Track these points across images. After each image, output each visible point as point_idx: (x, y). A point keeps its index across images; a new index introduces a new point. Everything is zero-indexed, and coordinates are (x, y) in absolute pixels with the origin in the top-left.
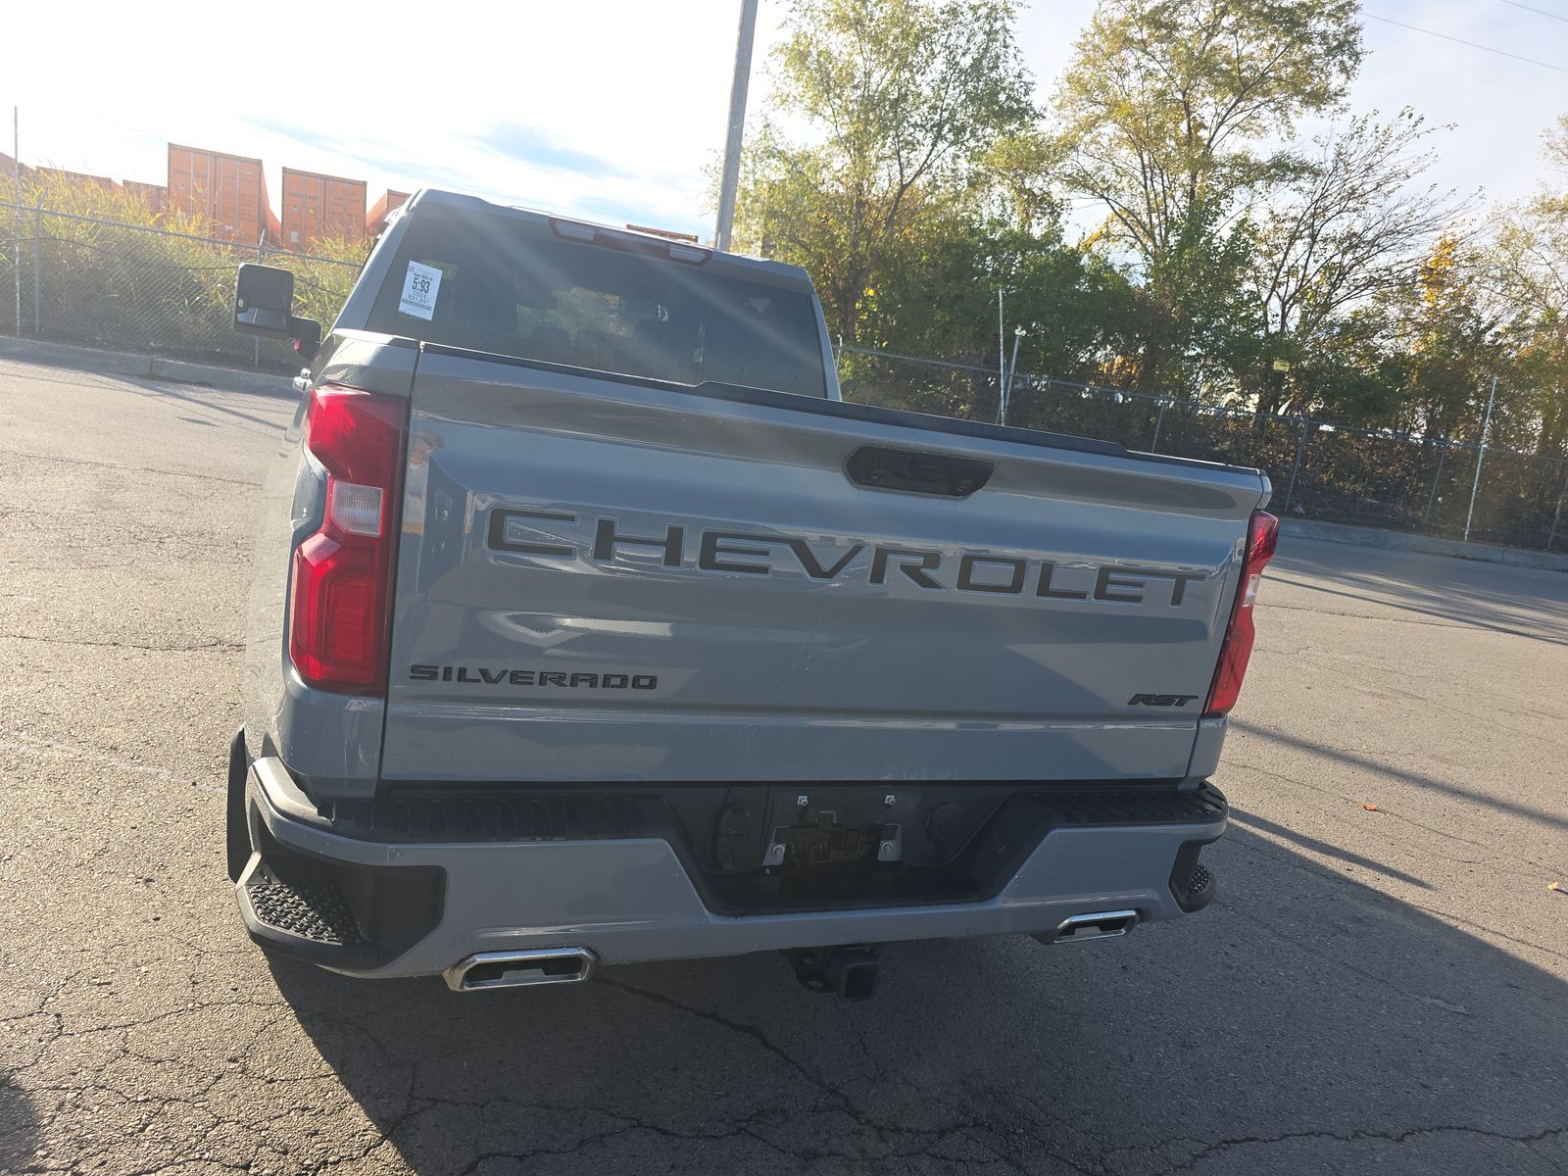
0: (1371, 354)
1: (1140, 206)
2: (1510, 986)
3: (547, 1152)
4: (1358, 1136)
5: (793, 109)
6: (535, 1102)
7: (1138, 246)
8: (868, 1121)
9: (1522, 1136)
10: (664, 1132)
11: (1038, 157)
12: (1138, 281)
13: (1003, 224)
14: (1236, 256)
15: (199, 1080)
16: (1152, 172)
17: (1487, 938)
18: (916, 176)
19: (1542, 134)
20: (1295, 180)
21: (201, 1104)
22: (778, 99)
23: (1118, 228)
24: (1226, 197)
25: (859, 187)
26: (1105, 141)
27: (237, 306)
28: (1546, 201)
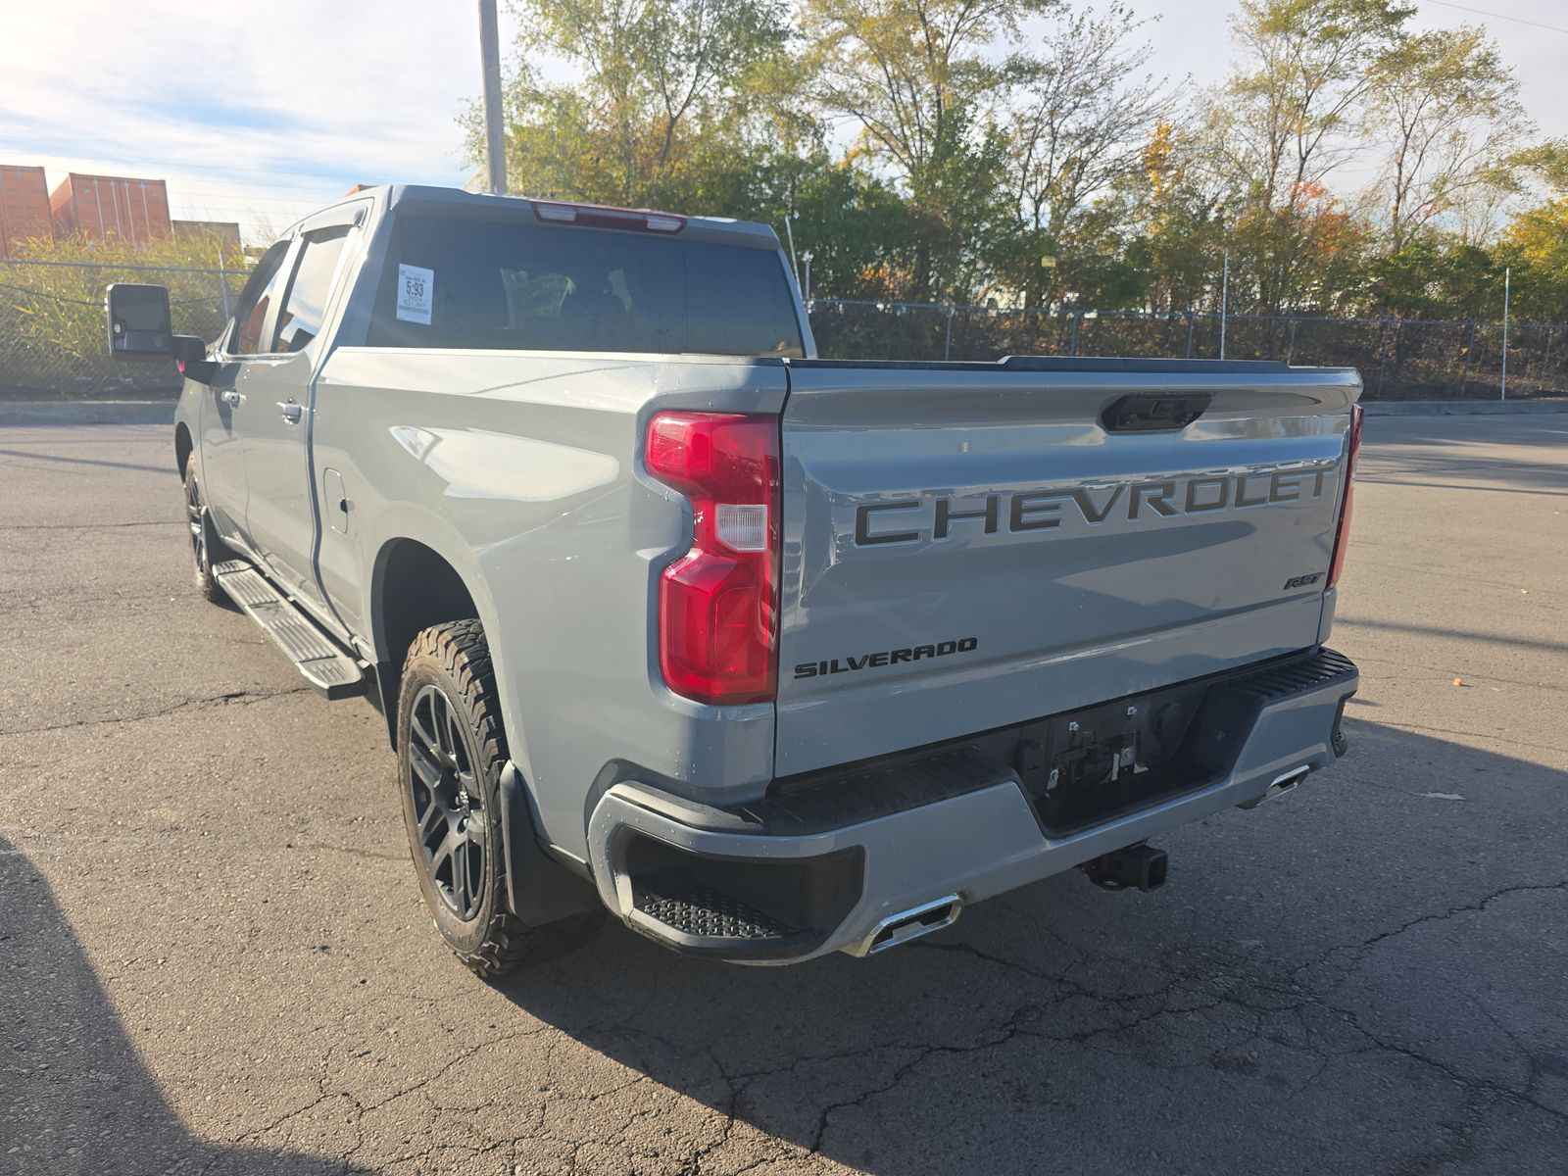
0: (1115, 240)
1: (892, 119)
2: (1478, 770)
3: (875, 1092)
4: (1453, 913)
5: (545, 47)
6: (832, 1054)
7: (896, 159)
8: (1105, 998)
9: (1557, 883)
10: (954, 1050)
11: (790, 78)
12: (906, 193)
13: (769, 149)
14: (991, 161)
15: (528, 1115)
16: (898, 84)
17: (1440, 736)
18: (684, 107)
19: (1228, 19)
20: (1031, 81)
21: (548, 1135)
22: (528, 40)
23: (874, 143)
24: (971, 103)
25: (626, 125)
26: (846, 57)
27: (114, 332)
28: (1240, 81)
